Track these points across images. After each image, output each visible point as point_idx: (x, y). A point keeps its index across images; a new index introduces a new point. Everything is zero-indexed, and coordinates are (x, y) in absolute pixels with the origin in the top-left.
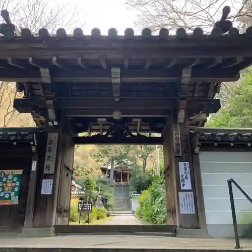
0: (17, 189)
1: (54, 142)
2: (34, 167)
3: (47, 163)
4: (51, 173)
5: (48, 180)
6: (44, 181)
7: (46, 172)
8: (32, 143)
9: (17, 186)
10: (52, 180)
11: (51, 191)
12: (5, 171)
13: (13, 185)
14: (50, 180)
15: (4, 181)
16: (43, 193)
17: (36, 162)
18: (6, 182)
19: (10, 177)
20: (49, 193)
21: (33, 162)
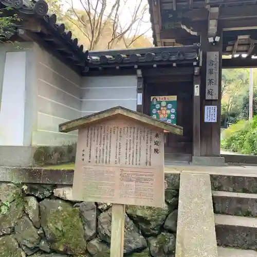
0: (173, 117)
1: (214, 63)
2: (197, 92)
3: (208, 87)
4: (214, 98)
5: (211, 107)
6: (206, 107)
7: (208, 97)
8: (195, 63)
9: (173, 114)
10: (216, 107)
11: (216, 118)
12: (158, 97)
13: (168, 112)
14: (213, 107)
15: (158, 108)
16: (206, 120)
17: (198, 86)
18: (159, 109)
19: (164, 104)
20: (213, 121)
21: (196, 86)
